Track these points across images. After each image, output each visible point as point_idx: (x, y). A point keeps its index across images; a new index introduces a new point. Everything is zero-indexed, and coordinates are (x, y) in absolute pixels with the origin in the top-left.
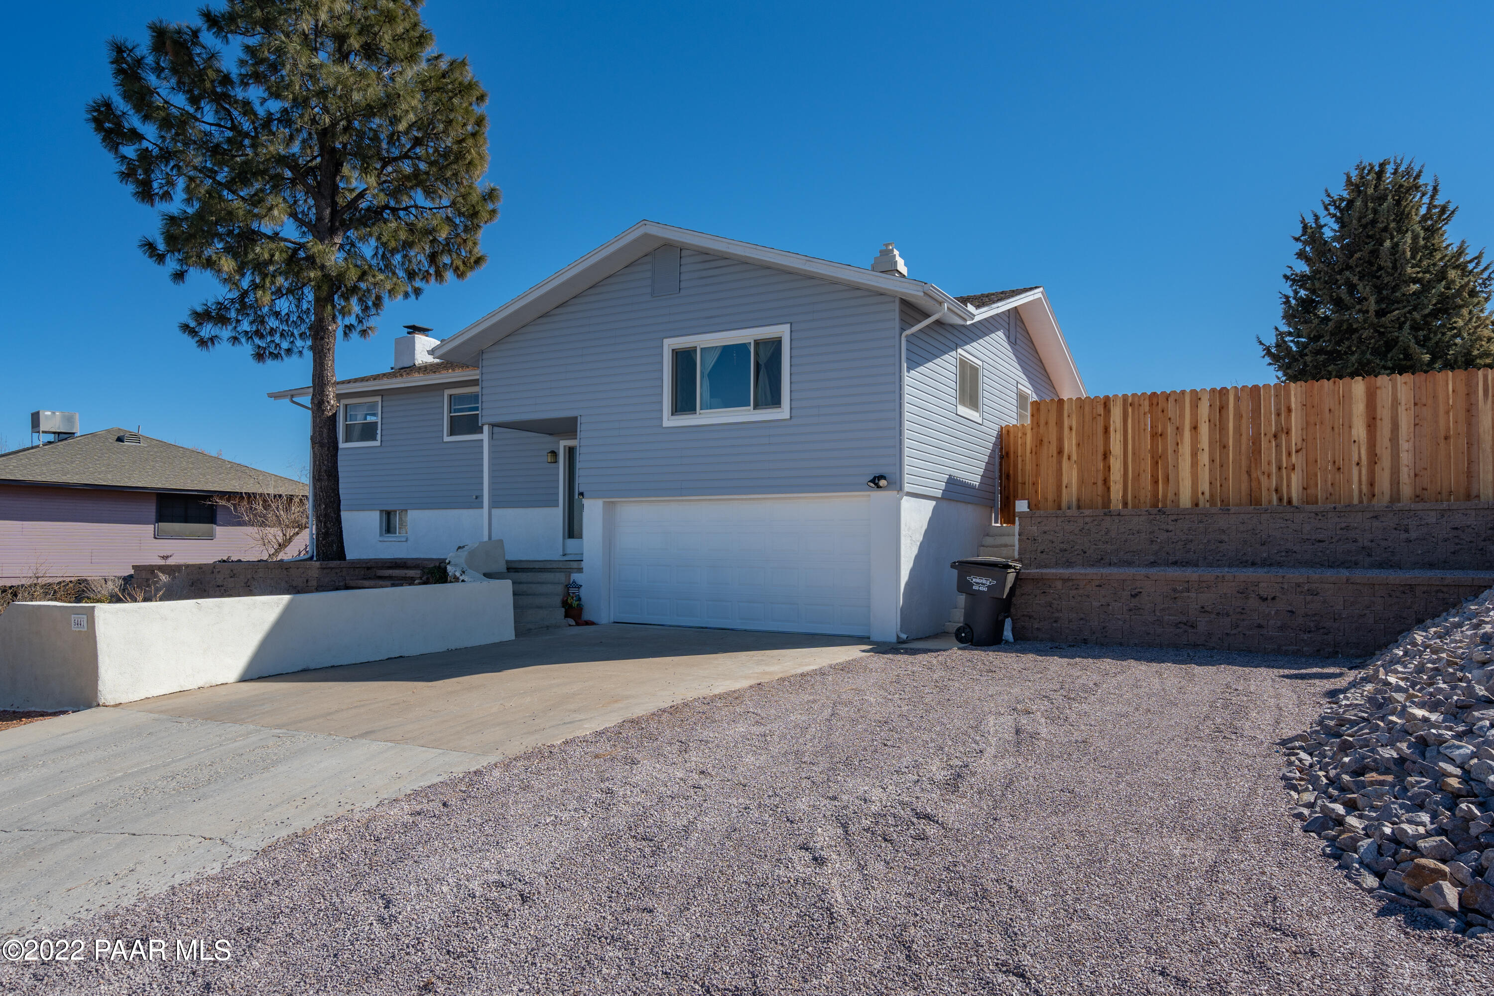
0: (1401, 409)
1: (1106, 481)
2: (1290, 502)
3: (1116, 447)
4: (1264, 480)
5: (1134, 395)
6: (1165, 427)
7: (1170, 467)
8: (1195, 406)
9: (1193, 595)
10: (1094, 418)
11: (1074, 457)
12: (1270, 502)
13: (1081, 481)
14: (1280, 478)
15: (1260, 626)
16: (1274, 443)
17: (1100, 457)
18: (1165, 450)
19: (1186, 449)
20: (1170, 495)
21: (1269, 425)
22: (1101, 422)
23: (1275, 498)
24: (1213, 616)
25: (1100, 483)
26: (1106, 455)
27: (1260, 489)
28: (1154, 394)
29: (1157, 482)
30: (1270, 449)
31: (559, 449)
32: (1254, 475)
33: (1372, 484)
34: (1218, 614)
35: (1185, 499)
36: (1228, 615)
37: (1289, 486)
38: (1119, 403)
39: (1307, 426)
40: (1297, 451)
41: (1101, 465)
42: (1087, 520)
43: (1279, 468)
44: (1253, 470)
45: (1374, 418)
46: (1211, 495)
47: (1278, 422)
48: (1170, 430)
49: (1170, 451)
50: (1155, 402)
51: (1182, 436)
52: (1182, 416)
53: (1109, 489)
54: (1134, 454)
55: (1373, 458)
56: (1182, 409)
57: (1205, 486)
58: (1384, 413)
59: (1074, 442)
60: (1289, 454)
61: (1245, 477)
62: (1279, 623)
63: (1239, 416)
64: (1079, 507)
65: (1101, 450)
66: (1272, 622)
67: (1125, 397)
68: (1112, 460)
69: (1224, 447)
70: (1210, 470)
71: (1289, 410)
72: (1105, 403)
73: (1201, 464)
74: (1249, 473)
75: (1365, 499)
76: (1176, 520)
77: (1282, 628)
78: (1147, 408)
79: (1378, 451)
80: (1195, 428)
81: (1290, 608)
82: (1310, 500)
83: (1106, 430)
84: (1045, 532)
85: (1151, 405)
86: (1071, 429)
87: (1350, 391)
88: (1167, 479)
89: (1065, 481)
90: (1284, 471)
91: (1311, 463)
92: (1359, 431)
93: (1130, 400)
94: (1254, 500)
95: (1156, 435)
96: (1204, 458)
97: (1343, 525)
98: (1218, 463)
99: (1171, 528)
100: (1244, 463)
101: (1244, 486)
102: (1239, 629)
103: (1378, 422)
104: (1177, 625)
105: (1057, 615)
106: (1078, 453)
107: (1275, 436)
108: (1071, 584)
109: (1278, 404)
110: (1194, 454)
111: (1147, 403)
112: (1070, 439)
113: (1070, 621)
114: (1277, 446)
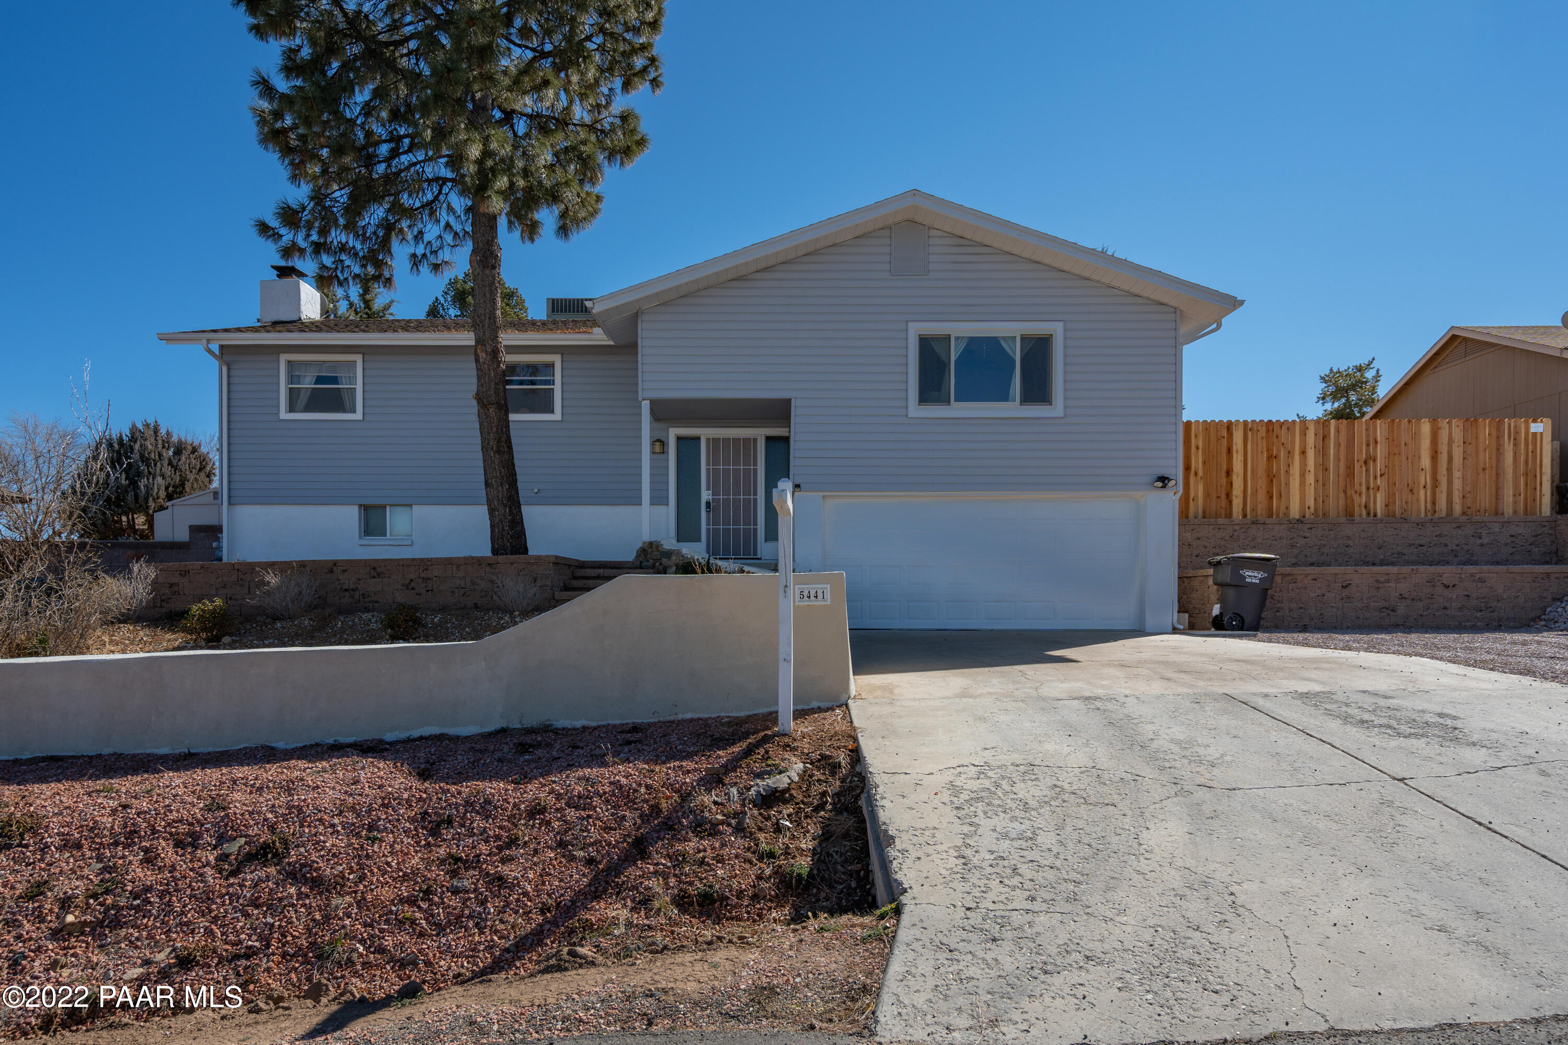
0: (1454, 446)
1: (1228, 495)
2: (1375, 515)
3: (1238, 466)
4: (1356, 498)
5: (1254, 421)
6: (1279, 450)
7: (1283, 485)
8: (1304, 434)
9: (1392, 585)
10: (1218, 440)
11: (1201, 473)
12: (1361, 515)
13: (1207, 495)
14: (1368, 496)
15: (1445, 608)
16: (1364, 469)
17: (1224, 474)
18: (1279, 470)
19: (1296, 470)
20: (1283, 509)
21: (1360, 454)
22: (1225, 442)
23: (1364, 512)
24: (1409, 601)
25: (1223, 496)
26: (1229, 473)
27: (1353, 505)
28: (1270, 421)
29: (1271, 497)
30: (1361, 473)
31: (668, 437)
32: (1349, 494)
33: (1434, 503)
34: (1413, 600)
35: (1295, 513)
36: (1421, 600)
37: (1375, 503)
38: (1241, 428)
39: (1390, 455)
40: (1381, 476)
41: (1224, 481)
42: (1237, 527)
43: (1368, 489)
44: (1348, 490)
45: (1436, 452)
46: (1316, 510)
47: (1368, 451)
48: (1282, 454)
49: (1282, 471)
50: (1271, 428)
51: (1293, 458)
52: (1293, 442)
53: (1231, 502)
54: (1253, 472)
55: (1435, 483)
56: (1294, 436)
57: (1311, 502)
58: (1443, 448)
59: (1200, 460)
60: (1375, 478)
61: (1342, 495)
62: (1459, 605)
63: (1338, 445)
64: (1204, 517)
65: (1225, 467)
66: (1454, 604)
67: (1245, 422)
68: (1234, 477)
69: (1326, 470)
70: (1315, 489)
71: (1376, 442)
72: (1228, 427)
73: (1307, 483)
74: (1345, 492)
75: (1429, 514)
76: (1311, 528)
77: (1460, 609)
78: (1264, 435)
79: (1439, 478)
80: (1303, 453)
81: (1466, 593)
82: (1390, 514)
83: (1229, 451)
84: (1199, 539)
85: (1268, 431)
86: (1198, 448)
87: (1420, 429)
88: (1280, 495)
89: (1192, 495)
90: (1371, 492)
91: (1391, 485)
92: (1426, 462)
93: (1250, 426)
94: (1349, 514)
95: (1271, 457)
96: (1311, 479)
97: (1438, 533)
98: (1322, 482)
99: (1307, 535)
100: (1342, 483)
101: (1342, 502)
102: (1429, 611)
103: (1439, 455)
104: (1380, 610)
105: (1279, 605)
106: (1204, 471)
107: (1365, 462)
108: (1290, 578)
109: (1368, 436)
110: (1303, 475)
111: (1264, 429)
112: (1197, 456)
113: (1291, 610)
114: (1366, 471)
